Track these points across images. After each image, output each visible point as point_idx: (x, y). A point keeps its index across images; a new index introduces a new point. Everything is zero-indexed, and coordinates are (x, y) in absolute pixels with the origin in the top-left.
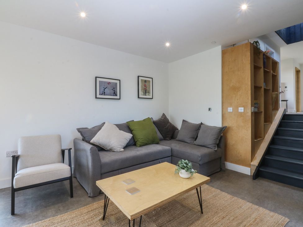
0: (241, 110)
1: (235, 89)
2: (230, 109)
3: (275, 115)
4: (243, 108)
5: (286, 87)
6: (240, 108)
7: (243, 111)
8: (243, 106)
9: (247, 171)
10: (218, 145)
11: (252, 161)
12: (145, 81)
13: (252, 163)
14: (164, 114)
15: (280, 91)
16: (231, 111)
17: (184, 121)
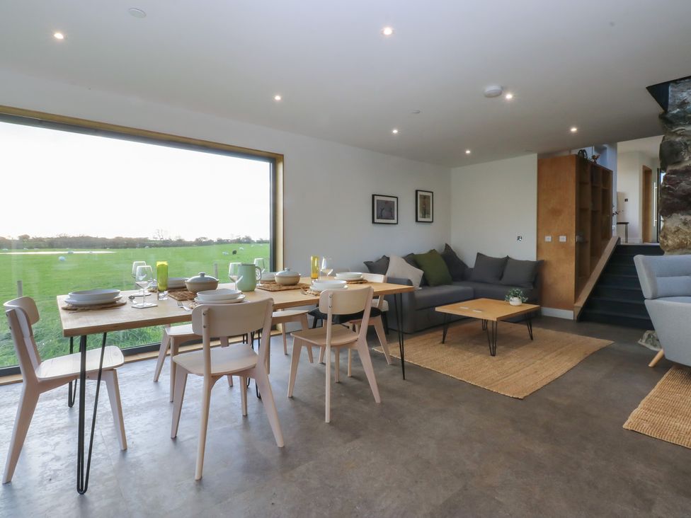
0: (563, 239)
1: (556, 213)
2: (548, 239)
3: (605, 246)
4: (565, 237)
5: (626, 200)
6: (561, 237)
7: (565, 240)
8: (566, 235)
9: (569, 315)
10: (534, 283)
11: (575, 303)
12: (425, 197)
13: (576, 305)
14: (447, 245)
15: (614, 212)
16: (550, 240)
17: (479, 255)
